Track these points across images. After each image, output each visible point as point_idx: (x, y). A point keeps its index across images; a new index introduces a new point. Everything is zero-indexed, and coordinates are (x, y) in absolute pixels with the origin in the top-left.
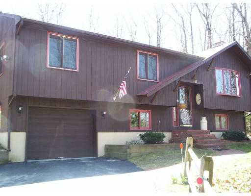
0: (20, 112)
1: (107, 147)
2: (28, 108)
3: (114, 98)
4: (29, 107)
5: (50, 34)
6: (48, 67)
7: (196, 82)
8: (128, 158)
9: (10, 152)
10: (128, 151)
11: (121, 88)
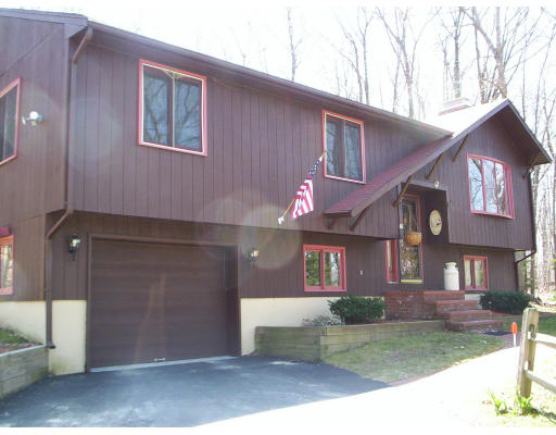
0: (72, 251)
1: (262, 332)
2: (90, 240)
3: (281, 220)
4: (93, 239)
5: (144, 64)
6: (142, 142)
7: (437, 186)
8: (323, 356)
9: (51, 351)
10: (323, 341)
11: (299, 197)
